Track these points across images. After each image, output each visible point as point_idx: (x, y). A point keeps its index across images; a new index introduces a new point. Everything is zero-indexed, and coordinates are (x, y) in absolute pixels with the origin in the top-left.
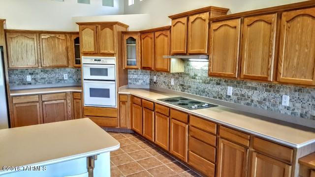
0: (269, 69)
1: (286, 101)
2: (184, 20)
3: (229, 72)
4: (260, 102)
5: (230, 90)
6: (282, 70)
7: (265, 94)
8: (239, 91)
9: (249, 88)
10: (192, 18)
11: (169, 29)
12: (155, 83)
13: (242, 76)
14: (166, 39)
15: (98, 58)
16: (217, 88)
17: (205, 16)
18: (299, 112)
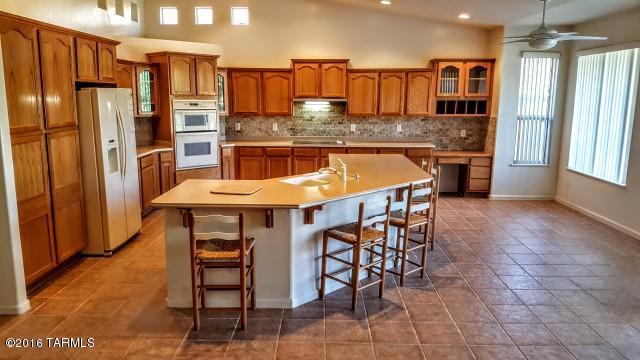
0: (400, 107)
1: (399, 128)
2: (315, 66)
3: (369, 111)
4: (380, 133)
5: (353, 127)
6: (409, 107)
7: (384, 126)
8: (361, 126)
9: (371, 123)
10: (326, 66)
11: (289, 71)
12: (238, 131)
13: (381, 113)
14: (286, 81)
15: (194, 101)
16: (341, 127)
17: (341, 66)
18: (407, 134)
